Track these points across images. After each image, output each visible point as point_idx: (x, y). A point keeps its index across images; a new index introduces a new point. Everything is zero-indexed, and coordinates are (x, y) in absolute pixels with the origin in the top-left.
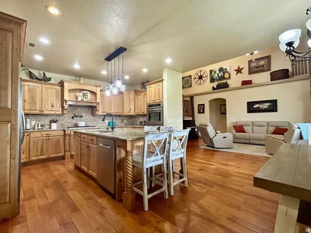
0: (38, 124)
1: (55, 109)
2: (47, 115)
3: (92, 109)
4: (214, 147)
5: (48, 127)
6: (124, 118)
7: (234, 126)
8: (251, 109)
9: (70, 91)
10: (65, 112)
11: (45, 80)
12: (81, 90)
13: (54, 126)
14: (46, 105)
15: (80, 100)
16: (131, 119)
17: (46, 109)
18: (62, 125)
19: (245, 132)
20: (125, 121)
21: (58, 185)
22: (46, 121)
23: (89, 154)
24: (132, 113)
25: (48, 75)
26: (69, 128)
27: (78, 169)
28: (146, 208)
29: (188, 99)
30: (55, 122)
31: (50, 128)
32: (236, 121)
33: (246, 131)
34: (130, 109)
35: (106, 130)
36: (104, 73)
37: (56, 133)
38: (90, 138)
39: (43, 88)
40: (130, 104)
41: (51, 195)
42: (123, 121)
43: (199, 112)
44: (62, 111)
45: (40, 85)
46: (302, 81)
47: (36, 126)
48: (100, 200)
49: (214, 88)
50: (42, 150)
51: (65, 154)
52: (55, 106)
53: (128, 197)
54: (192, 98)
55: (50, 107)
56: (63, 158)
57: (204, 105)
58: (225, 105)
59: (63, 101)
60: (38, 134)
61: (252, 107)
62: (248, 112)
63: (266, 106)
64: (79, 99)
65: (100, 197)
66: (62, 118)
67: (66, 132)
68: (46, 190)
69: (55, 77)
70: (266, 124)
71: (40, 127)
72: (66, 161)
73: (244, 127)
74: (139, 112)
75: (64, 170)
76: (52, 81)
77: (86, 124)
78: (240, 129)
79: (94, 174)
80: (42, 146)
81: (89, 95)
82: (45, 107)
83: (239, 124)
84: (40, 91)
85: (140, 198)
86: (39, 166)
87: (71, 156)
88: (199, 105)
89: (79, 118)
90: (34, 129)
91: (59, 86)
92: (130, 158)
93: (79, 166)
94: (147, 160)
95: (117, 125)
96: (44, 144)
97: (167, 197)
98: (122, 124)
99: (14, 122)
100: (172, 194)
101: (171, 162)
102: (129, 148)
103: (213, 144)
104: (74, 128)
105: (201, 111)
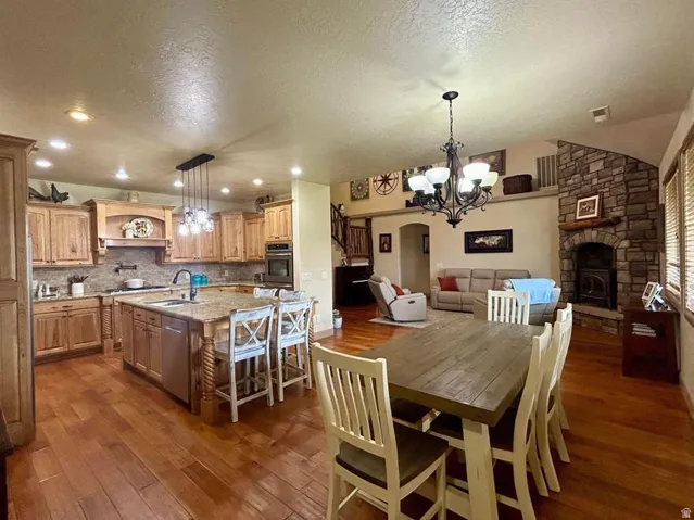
0: (44, 287)
1: (78, 255)
2: (62, 269)
3: (157, 253)
4: (394, 321)
5: (65, 291)
6: (224, 267)
7: (439, 279)
8: (471, 247)
9: (109, 219)
10: (100, 262)
11: (57, 198)
12: (132, 217)
13: (78, 289)
14: (61, 249)
15: (131, 237)
16: (239, 270)
17: (61, 258)
18: (95, 287)
19: (458, 290)
20: (227, 274)
22: (62, 280)
23: (149, 344)
24: (240, 258)
25: (61, 188)
27: (129, 368)
28: (235, 419)
29: (362, 223)
30: (80, 280)
31: (70, 293)
32: (444, 268)
33: (460, 287)
34: (234, 249)
35: (181, 298)
36: (178, 184)
37: (83, 304)
39: (53, 217)
40: (234, 241)
42: (222, 273)
43: (382, 250)
44: (95, 261)
45: (46, 211)
46: (546, 199)
47: (40, 291)
48: (165, 414)
49: (408, 204)
50: (56, 336)
51: (102, 341)
52: (78, 250)
53: (207, 404)
54: (368, 221)
55: (68, 252)
56: (100, 350)
57: (390, 236)
58: (428, 235)
59: (95, 240)
60: (47, 308)
61: (472, 244)
62: (466, 252)
63: (494, 241)
64: (130, 235)
65: (167, 409)
66: (93, 272)
67: (104, 300)
68: (73, 406)
69: (77, 193)
70: (492, 276)
71: (48, 292)
72: (106, 354)
73: (457, 280)
74: (252, 255)
75: (103, 373)
76: (71, 201)
77: (144, 283)
78: (449, 283)
79: (157, 375)
80: (56, 329)
81: (150, 228)
82: (58, 252)
83: (449, 274)
84: (47, 223)
85: (226, 406)
86: (53, 367)
87: (115, 346)
88: (381, 236)
89: (130, 271)
90: (36, 295)
91: (84, 209)
92: (210, 349)
93: (132, 363)
94: (236, 350)
95: (211, 282)
96: (60, 327)
97: (272, 403)
98: (219, 279)
99: (21, 301)
100: (282, 399)
101: (279, 352)
102: (207, 334)
103: (391, 314)
104: (121, 292)
105: (386, 247)
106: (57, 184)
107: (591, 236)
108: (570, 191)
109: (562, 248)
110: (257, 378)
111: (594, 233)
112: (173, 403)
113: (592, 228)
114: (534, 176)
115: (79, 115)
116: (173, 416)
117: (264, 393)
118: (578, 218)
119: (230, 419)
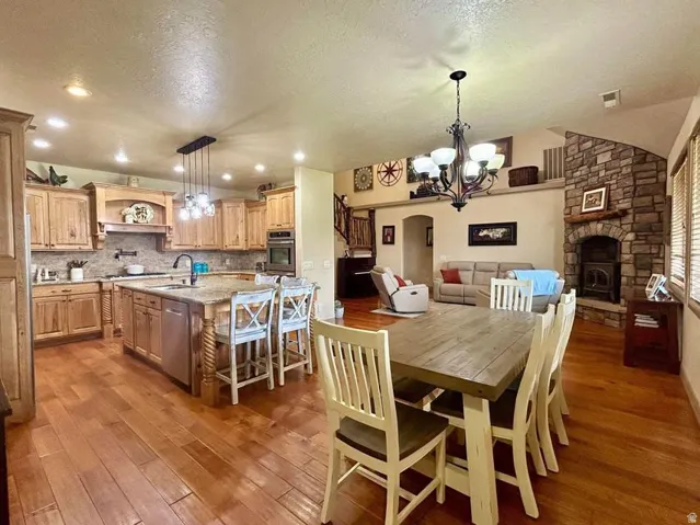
0: (43, 271)
1: (77, 240)
2: (61, 253)
3: (158, 239)
4: (396, 312)
5: (64, 276)
6: (225, 255)
7: (442, 271)
8: (475, 239)
9: (108, 204)
10: (100, 246)
11: (55, 181)
12: (133, 202)
13: (78, 274)
14: (60, 234)
15: (131, 222)
16: (239, 259)
17: (60, 241)
18: (95, 272)
19: (460, 283)
20: (228, 262)
21: (94, 379)
22: (61, 265)
23: (149, 328)
24: (241, 246)
25: (60, 171)
26: (109, 277)
27: (130, 352)
28: (235, 400)
29: (365, 215)
30: (80, 265)
31: (69, 278)
32: (446, 261)
33: (462, 279)
34: (236, 238)
35: (181, 283)
36: (179, 169)
37: (84, 288)
38: (153, 299)
39: (53, 203)
40: (236, 228)
42: (223, 261)
43: (385, 242)
44: (95, 246)
45: (44, 194)
46: (552, 192)
47: (39, 275)
48: (165, 396)
49: (412, 195)
50: (55, 321)
51: (102, 327)
52: (78, 233)
53: (208, 387)
54: (372, 212)
55: (67, 234)
56: (100, 335)
57: (393, 227)
58: (432, 228)
59: (94, 224)
60: (46, 292)
61: (477, 236)
62: (469, 244)
63: (498, 233)
64: (130, 220)
65: (167, 392)
66: (93, 257)
67: (104, 285)
68: (73, 387)
69: (76, 176)
70: (495, 268)
71: (47, 277)
72: (106, 339)
73: (460, 272)
74: (253, 244)
75: (104, 357)
76: (69, 185)
77: (145, 270)
78: (452, 276)
79: (158, 360)
80: (56, 313)
81: (150, 213)
82: (57, 236)
83: (452, 267)
84: (45, 206)
85: (227, 389)
86: (52, 351)
87: (115, 332)
88: (384, 227)
89: (130, 257)
90: (35, 280)
91: (84, 194)
92: (210, 330)
93: (132, 348)
94: (237, 332)
95: (212, 270)
96: (59, 311)
97: (272, 387)
98: (220, 268)
99: (19, 278)
100: (282, 383)
101: (281, 337)
102: (208, 316)
103: (393, 305)
104: (121, 278)
105: (389, 239)
106: (55, 167)
107: (597, 228)
108: (576, 184)
109: (567, 241)
110: (258, 363)
111: (600, 226)
112: (173, 386)
113: (598, 220)
114: (541, 169)
115: (77, 91)
116: (174, 398)
117: (264, 377)
118: (584, 210)
119: (230, 401)
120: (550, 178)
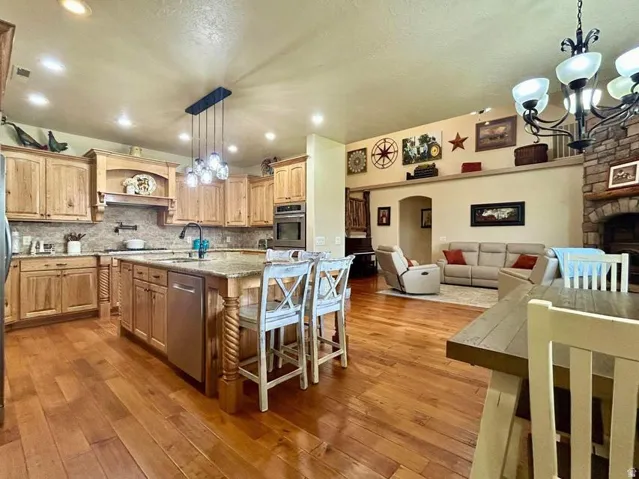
0: (38, 244)
1: (76, 210)
2: (59, 224)
3: (159, 213)
4: (405, 293)
5: (61, 249)
6: (226, 232)
7: (444, 252)
8: (479, 220)
9: (110, 172)
10: (99, 218)
11: (54, 148)
12: (134, 173)
13: (75, 247)
14: (57, 203)
15: (133, 194)
16: (242, 235)
17: (58, 212)
18: (92, 246)
19: (465, 264)
20: (228, 239)
21: (85, 368)
22: (58, 237)
23: (151, 306)
24: (244, 223)
25: (60, 137)
26: (107, 251)
27: (128, 335)
28: (265, 407)
29: (360, 196)
30: (77, 238)
31: (66, 252)
32: (448, 242)
33: (466, 261)
34: (238, 214)
35: (188, 256)
36: (185, 137)
37: (79, 262)
38: (154, 272)
39: (50, 165)
40: (238, 205)
41: (69, 388)
42: (224, 238)
43: (380, 223)
44: (94, 218)
45: (41, 160)
46: (565, 169)
47: (34, 245)
48: (172, 396)
49: (409, 177)
50: (48, 298)
51: (99, 306)
52: (75, 204)
54: (366, 194)
55: (65, 205)
56: (96, 314)
57: (389, 209)
58: (430, 209)
59: (94, 194)
60: (39, 265)
61: (480, 216)
62: (472, 225)
63: (504, 213)
64: (131, 191)
65: (174, 390)
66: (91, 230)
67: (102, 259)
69: (77, 144)
70: (504, 250)
71: (42, 250)
72: (102, 319)
73: (464, 254)
74: (257, 220)
75: (97, 340)
76: (69, 152)
77: (145, 244)
78: (455, 257)
79: (160, 345)
80: (48, 288)
81: (152, 184)
82: (54, 207)
83: (454, 247)
84: (42, 172)
86: (42, 330)
87: (112, 311)
88: (380, 209)
89: (130, 232)
90: (29, 253)
91: (85, 162)
92: (233, 313)
93: (131, 330)
94: (267, 315)
95: (212, 248)
96: (53, 287)
97: (306, 385)
98: (221, 246)
100: (316, 380)
101: (314, 320)
102: (232, 293)
103: (402, 287)
104: (119, 253)
106: (55, 133)
107: (630, 205)
108: (598, 158)
109: (586, 219)
112: (181, 380)
113: (630, 197)
114: (551, 147)
115: (74, 4)
116: (181, 398)
117: (297, 373)
118: (611, 186)
120: (561, 156)
